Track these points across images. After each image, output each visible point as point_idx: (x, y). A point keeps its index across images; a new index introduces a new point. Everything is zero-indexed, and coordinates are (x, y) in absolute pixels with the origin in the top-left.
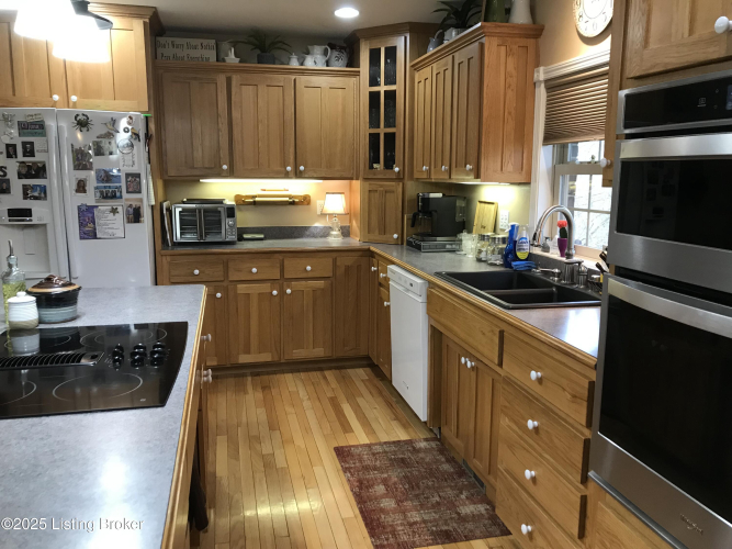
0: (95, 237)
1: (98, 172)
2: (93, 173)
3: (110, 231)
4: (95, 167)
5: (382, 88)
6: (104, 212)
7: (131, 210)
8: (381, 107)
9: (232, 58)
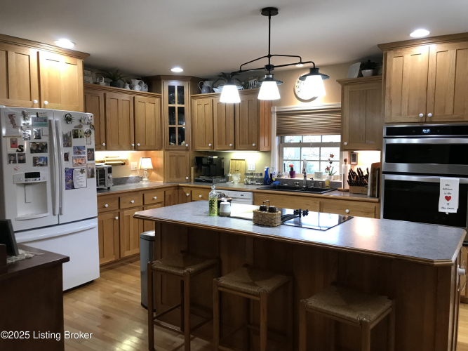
0: (73, 187)
1: (74, 148)
2: (72, 148)
3: (80, 183)
4: (73, 145)
5: (177, 105)
6: (77, 172)
7: (90, 170)
8: (176, 114)
9: (103, 83)
